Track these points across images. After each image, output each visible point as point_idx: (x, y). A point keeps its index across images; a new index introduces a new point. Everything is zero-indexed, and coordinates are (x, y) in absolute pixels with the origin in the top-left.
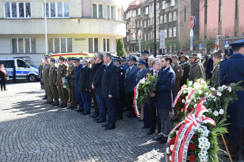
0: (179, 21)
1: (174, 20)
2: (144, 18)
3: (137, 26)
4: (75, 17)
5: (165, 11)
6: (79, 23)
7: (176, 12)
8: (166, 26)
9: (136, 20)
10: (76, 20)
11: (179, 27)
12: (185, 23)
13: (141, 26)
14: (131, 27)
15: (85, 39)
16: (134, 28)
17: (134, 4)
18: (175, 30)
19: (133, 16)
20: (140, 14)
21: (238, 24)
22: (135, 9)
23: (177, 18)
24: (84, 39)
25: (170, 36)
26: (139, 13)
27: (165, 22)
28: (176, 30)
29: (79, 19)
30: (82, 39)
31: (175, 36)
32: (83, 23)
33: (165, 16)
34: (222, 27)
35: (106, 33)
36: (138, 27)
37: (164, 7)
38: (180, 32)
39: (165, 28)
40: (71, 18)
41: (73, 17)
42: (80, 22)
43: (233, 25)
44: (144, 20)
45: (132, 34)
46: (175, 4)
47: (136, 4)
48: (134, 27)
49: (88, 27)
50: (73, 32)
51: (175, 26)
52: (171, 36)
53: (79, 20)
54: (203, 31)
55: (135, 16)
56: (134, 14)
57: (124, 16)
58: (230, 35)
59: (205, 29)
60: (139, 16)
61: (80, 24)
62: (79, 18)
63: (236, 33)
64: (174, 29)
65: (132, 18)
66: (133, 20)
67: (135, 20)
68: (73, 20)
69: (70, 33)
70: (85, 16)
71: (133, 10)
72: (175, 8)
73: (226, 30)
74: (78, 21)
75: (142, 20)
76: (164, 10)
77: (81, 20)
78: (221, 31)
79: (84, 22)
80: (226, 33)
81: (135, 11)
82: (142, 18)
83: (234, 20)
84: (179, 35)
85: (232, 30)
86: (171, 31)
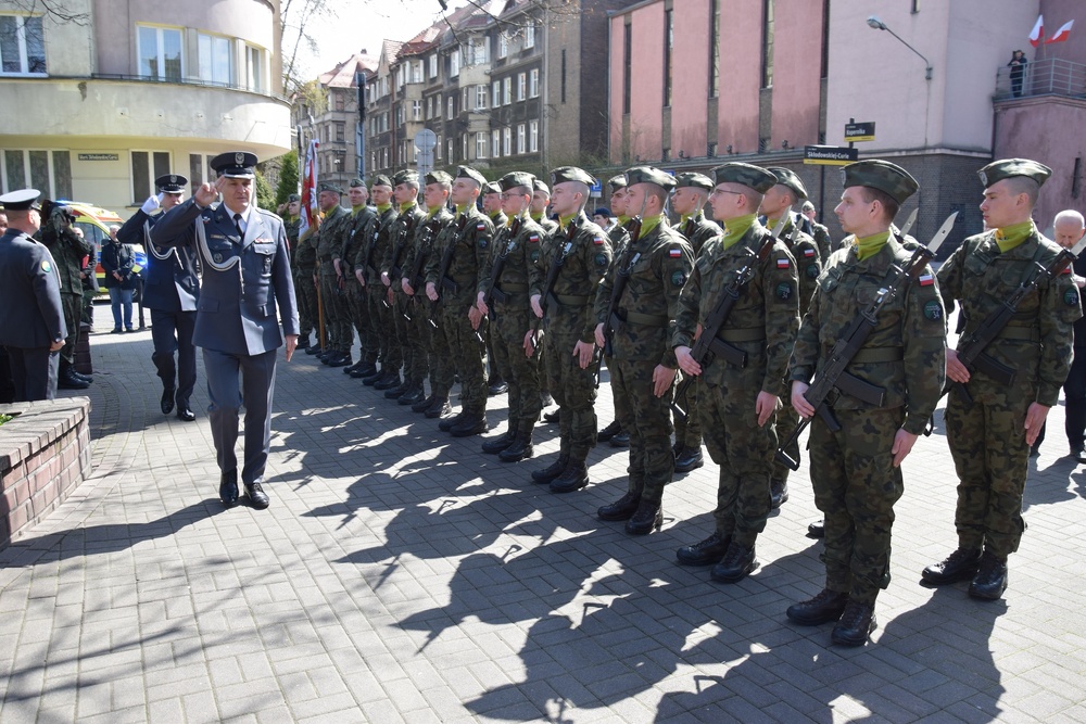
0: (546, 100)
1: (533, 96)
2: (446, 87)
3: (426, 115)
4: (68, 74)
5: (507, 64)
6: (84, 96)
7: (537, 71)
8: (509, 116)
9: (423, 93)
10: (73, 87)
11: (547, 120)
12: (563, 106)
13: (438, 115)
14: (410, 117)
15: (117, 155)
16: (418, 123)
17: (419, 41)
18: (534, 131)
19: (417, 81)
20: (436, 75)
21: (716, 118)
22: (420, 57)
23: (541, 91)
24: (112, 155)
25: (522, 151)
26: (434, 72)
27: (507, 101)
28: (536, 131)
29: (83, 82)
30: (106, 155)
31: (534, 150)
32: (98, 98)
33: (508, 82)
34: (673, 125)
35: (191, 135)
36: (430, 117)
37: (504, 52)
38: (550, 138)
39: (506, 125)
40: (51, 78)
41: (61, 73)
42: (88, 93)
43: (703, 119)
44: (446, 93)
45: (409, 141)
46: (535, 43)
47: (426, 40)
48: (417, 119)
49: (119, 110)
50: (62, 129)
51: (533, 118)
52: (524, 152)
53: (82, 87)
54: (620, 138)
55: (422, 80)
56: (419, 76)
57: (390, 80)
58: (695, 154)
59: (626, 129)
60: (434, 80)
61: (86, 100)
62: (83, 77)
63: (711, 146)
64: (532, 126)
65: (411, 86)
66: (414, 93)
67: (420, 95)
68: (62, 86)
69: (50, 133)
70: (107, 70)
71: (414, 60)
72: (535, 55)
73: (683, 138)
74: (77, 90)
75: (440, 93)
76: (504, 60)
77: (90, 85)
78: (670, 139)
79: (101, 91)
80: (683, 143)
81: (421, 62)
82: (441, 86)
83: (705, 103)
84: (546, 148)
85: (701, 136)
86: (523, 134)
